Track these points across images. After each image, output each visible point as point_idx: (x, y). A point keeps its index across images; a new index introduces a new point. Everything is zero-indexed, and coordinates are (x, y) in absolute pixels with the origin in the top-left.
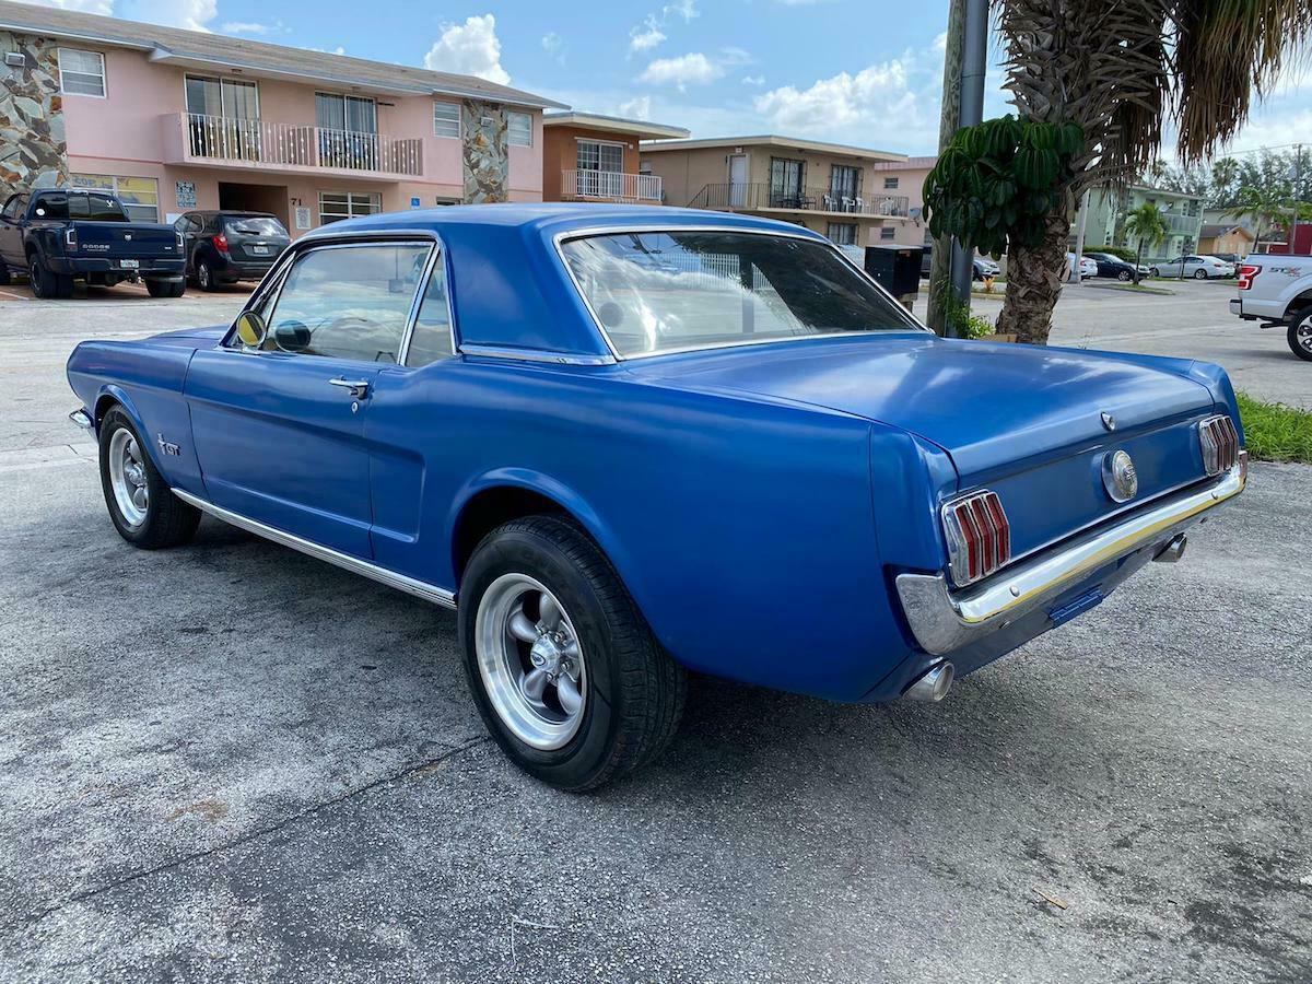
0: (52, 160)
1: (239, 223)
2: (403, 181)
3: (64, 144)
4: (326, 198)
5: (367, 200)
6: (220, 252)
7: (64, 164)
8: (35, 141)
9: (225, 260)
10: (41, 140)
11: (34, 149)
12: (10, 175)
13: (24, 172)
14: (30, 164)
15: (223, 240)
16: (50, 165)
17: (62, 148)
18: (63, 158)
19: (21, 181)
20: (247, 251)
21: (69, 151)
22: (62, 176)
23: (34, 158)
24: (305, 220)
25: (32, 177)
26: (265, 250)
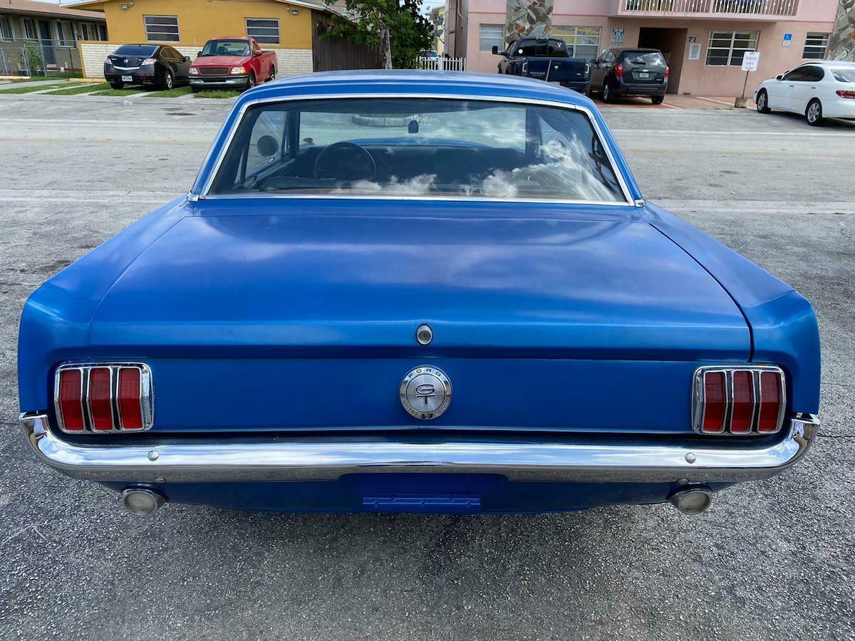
0: (543, 18)
1: (638, 58)
2: (780, 21)
3: (552, 7)
4: (716, 36)
5: (748, 37)
6: (618, 77)
7: (549, 20)
8: (537, 7)
9: (620, 82)
10: (540, 6)
11: (535, 11)
12: (520, 28)
13: (527, 26)
14: (532, 21)
15: (620, 68)
16: (542, 21)
17: (551, 9)
18: (550, 16)
19: (525, 32)
20: (635, 76)
21: (554, 12)
22: (547, 29)
23: (534, 17)
24: (696, 52)
25: (531, 28)
26: (647, 76)
